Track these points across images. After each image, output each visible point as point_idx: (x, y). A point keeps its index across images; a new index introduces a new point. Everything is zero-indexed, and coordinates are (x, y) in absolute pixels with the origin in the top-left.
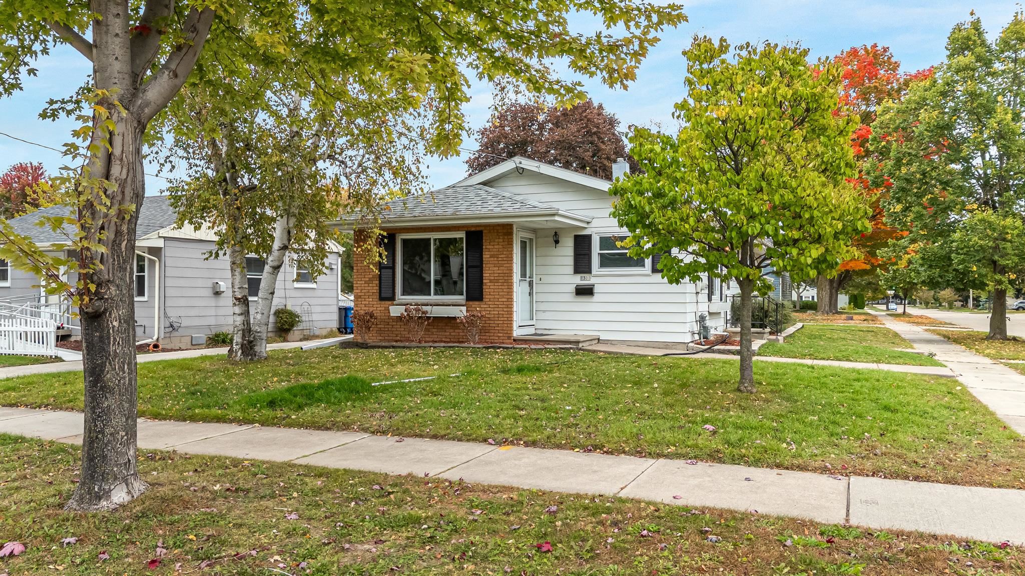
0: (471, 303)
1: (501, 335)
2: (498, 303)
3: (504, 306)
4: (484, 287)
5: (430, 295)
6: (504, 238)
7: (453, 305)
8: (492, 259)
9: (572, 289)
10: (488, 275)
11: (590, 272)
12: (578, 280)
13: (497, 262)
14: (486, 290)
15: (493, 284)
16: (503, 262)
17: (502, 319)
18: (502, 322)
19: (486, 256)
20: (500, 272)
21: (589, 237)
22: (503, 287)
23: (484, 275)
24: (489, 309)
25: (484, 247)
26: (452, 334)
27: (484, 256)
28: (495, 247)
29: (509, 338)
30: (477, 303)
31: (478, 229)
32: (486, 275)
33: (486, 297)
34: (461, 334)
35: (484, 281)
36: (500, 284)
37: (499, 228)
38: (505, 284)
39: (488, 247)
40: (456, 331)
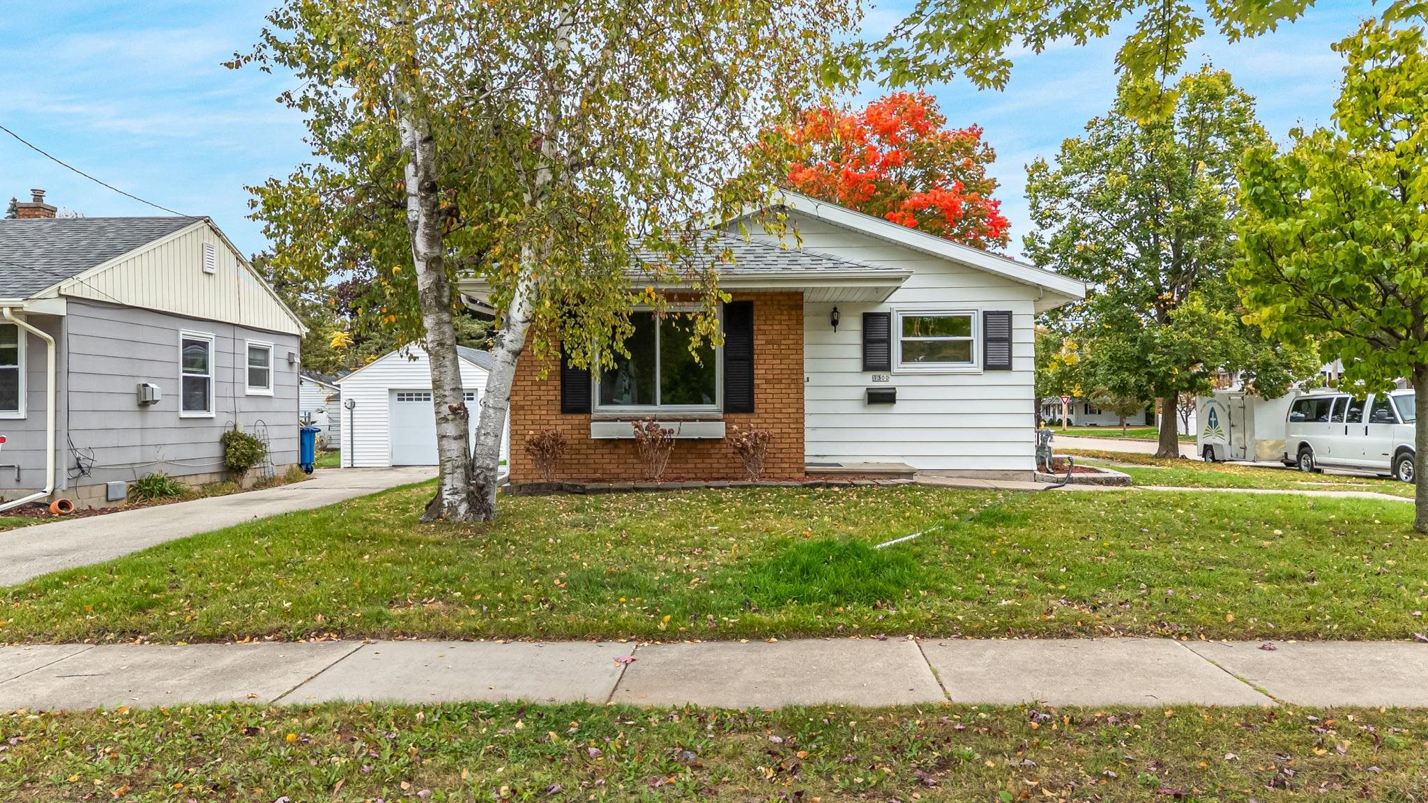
0: (732, 416)
1: (787, 465)
2: (779, 416)
3: (791, 421)
4: (756, 391)
5: (655, 404)
6: (789, 315)
7: (701, 420)
8: (771, 347)
9: (860, 393)
10: (763, 372)
11: (887, 368)
12: (868, 380)
13: (778, 352)
14: (759, 396)
15: (771, 386)
16: (790, 352)
17: (788, 441)
18: (787, 446)
19: (759, 341)
20: (783, 366)
21: (888, 316)
22: (789, 391)
23: (756, 372)
24: (765, 426)
25: (755, 328)
26: (698, 466)
27: (756, 342)
28: (775, 327)
29: (800, 470)
30: (744, 416)
31: (744, 298)
32: (759, 371)
33: (759, 406)
34: (715, 465)
35: (756, 382)
36: (783, 386)
37: (780, 298)
38: (793, 386)
39: (762, 327)
40: (707, 461)
